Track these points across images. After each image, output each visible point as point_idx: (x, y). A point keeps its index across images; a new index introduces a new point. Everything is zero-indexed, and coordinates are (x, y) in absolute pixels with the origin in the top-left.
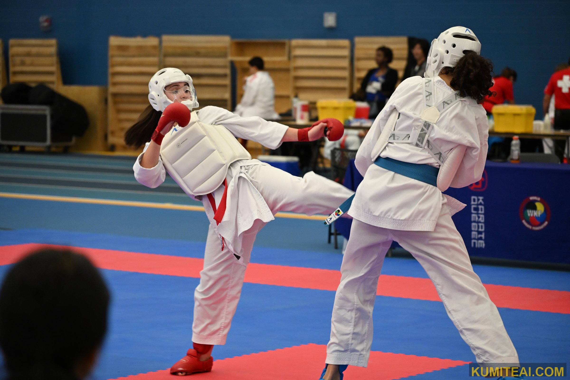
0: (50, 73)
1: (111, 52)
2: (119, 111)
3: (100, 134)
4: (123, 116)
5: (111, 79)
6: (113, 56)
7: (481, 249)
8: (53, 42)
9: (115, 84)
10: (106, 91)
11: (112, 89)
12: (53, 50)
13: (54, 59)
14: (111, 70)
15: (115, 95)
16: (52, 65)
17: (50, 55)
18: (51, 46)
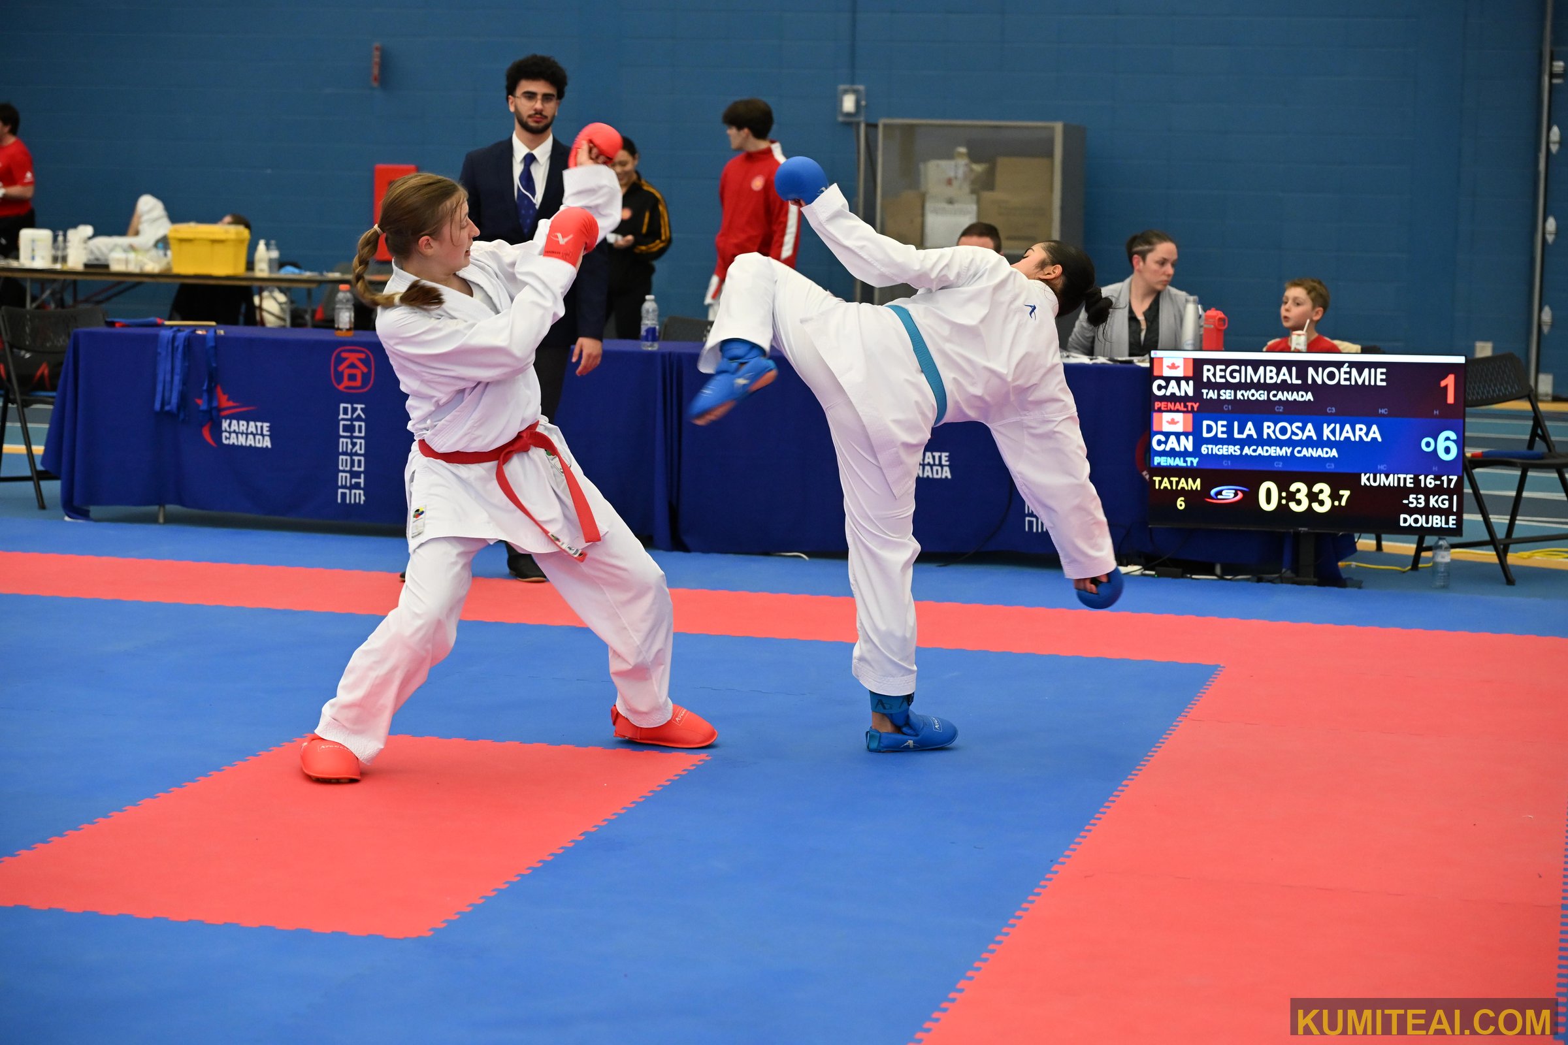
7: (357, 505)
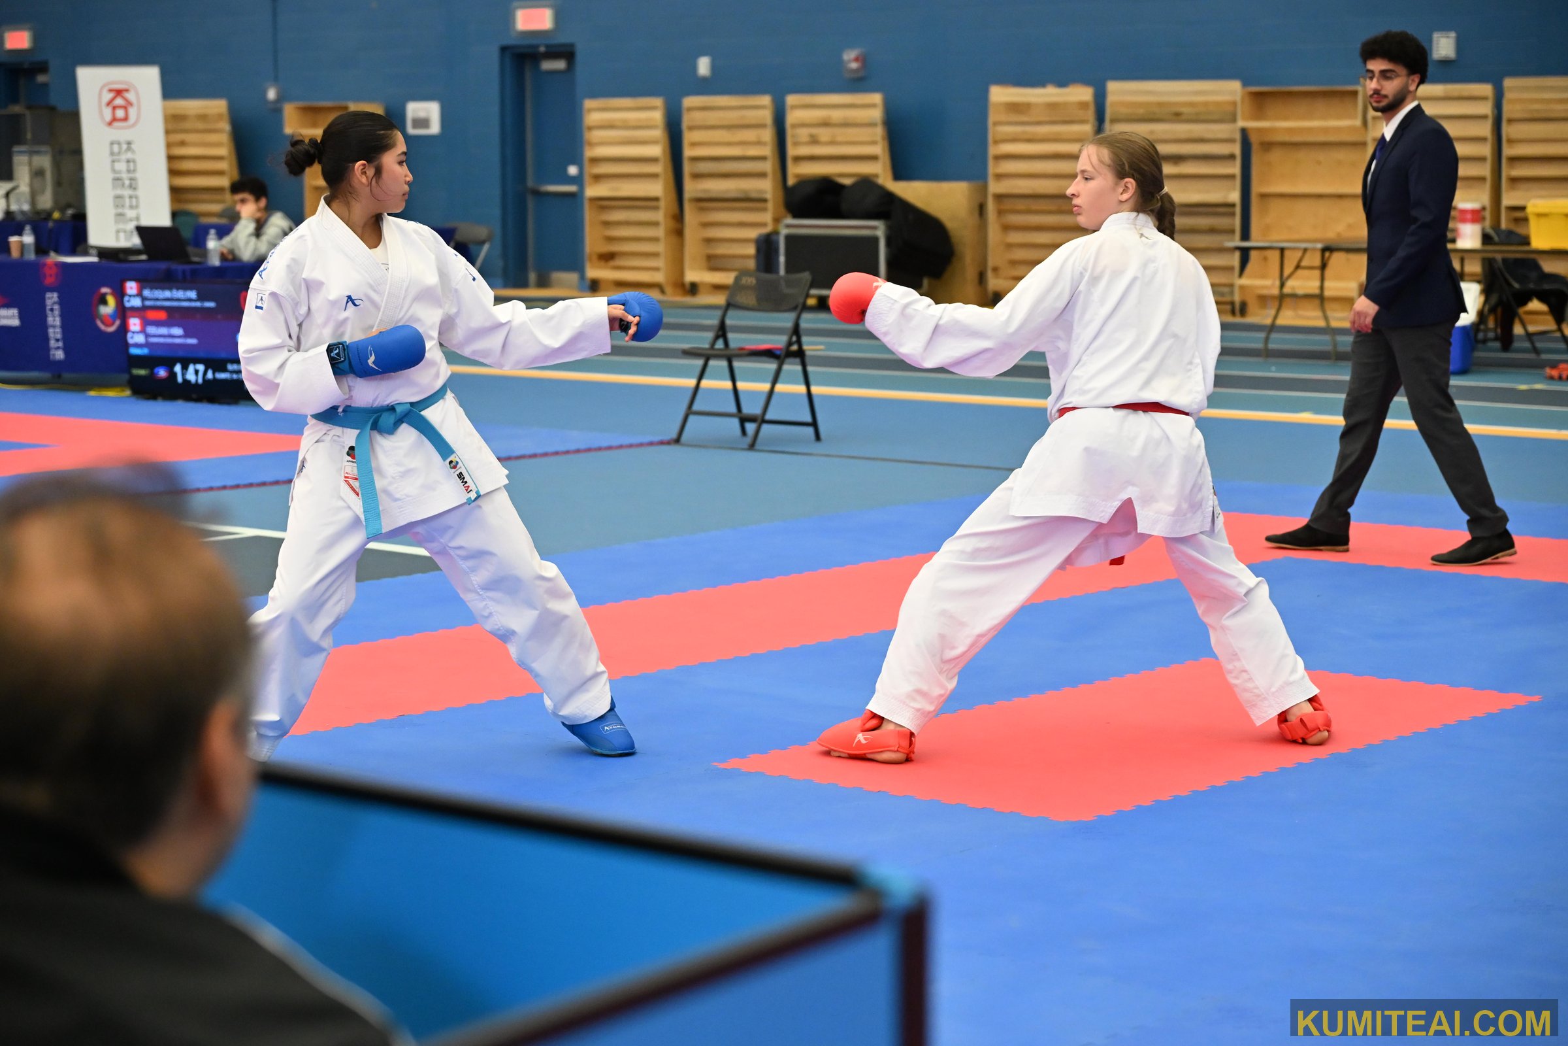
0: (873, 158)
1: (992, 117)
2: (1007, 228)
3: (971, 273)
4: (1015, 237)
5: (992, 168)
6: (995, 124)
8: (877, 98)
9: (999, 177)
10: (984, 189)
11: (994, 187)
12: (877, 114)
13: (879, 132)
14: (993, 150)
15: (999, 197)
16: (874, 143)
17: (872, 125)
18: (873, 106)
